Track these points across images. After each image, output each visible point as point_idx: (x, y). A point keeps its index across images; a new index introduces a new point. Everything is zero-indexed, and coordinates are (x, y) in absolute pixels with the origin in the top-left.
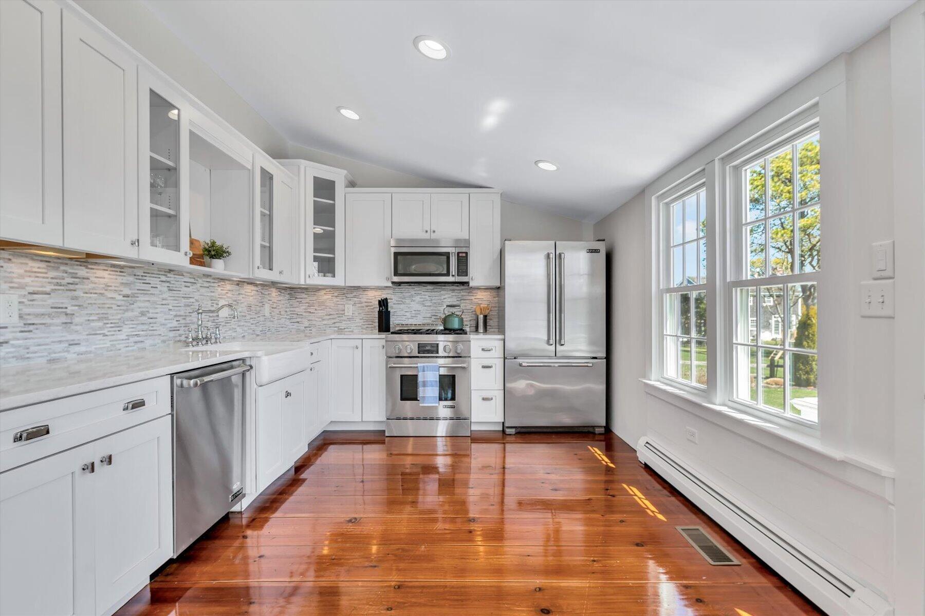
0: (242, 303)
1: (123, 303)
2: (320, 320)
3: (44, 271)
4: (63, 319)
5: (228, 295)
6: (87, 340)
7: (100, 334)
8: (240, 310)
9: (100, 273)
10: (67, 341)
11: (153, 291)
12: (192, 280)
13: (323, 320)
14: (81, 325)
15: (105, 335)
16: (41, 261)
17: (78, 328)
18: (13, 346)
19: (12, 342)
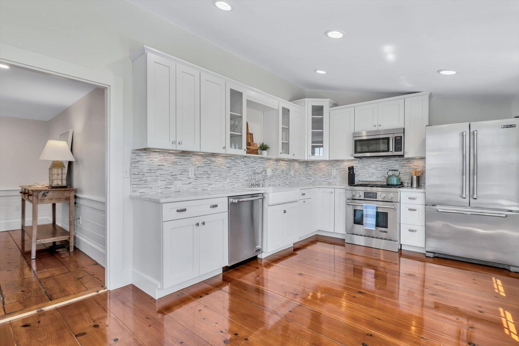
0: (278, 169)
1: (227, 170)
2: (320, 178)
3: (202, 159)
4: (207, 176)
5: (272, 166)
6: (214, 183)
7: (219, 181)
8: (278, 172)
9: (219, 159)
10: (208, 183)
11: (238, 165)
12: (255, 160)
13: (321, 178)
14: (213, 178)
15: (220, 182)
16: (201, 156)
17: (212, 179)
18: (192, 184)
19: (192, 183)
